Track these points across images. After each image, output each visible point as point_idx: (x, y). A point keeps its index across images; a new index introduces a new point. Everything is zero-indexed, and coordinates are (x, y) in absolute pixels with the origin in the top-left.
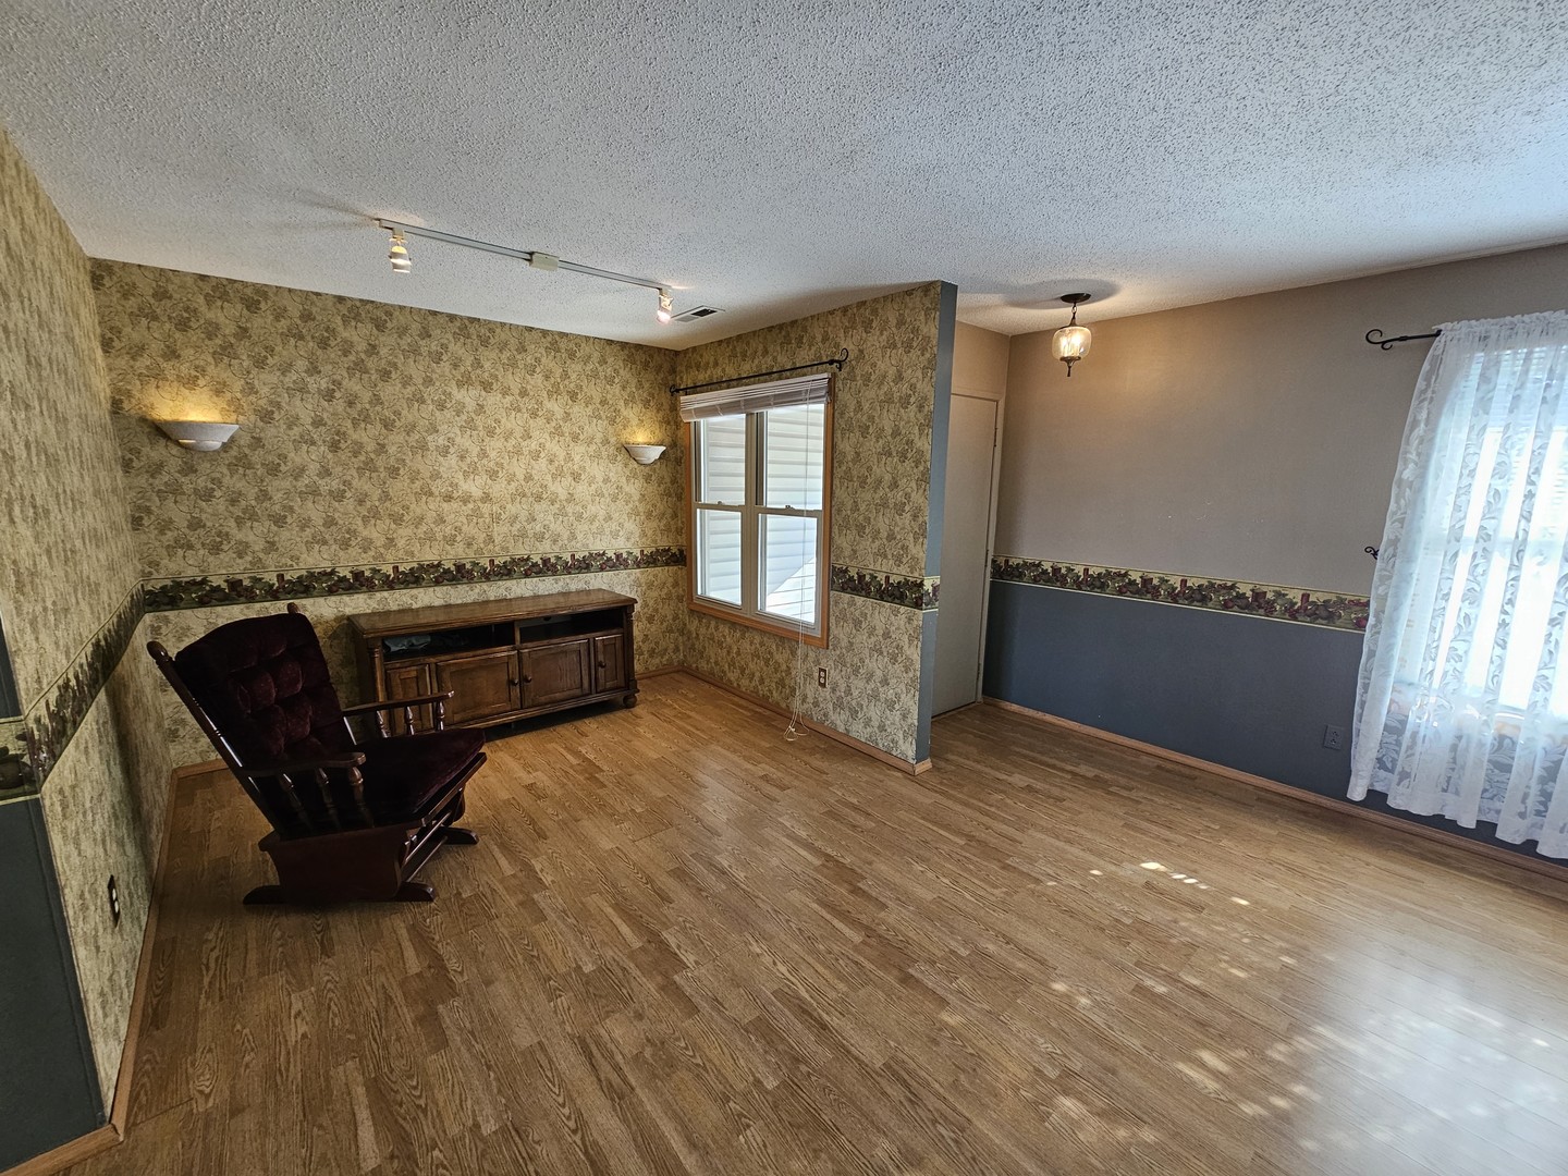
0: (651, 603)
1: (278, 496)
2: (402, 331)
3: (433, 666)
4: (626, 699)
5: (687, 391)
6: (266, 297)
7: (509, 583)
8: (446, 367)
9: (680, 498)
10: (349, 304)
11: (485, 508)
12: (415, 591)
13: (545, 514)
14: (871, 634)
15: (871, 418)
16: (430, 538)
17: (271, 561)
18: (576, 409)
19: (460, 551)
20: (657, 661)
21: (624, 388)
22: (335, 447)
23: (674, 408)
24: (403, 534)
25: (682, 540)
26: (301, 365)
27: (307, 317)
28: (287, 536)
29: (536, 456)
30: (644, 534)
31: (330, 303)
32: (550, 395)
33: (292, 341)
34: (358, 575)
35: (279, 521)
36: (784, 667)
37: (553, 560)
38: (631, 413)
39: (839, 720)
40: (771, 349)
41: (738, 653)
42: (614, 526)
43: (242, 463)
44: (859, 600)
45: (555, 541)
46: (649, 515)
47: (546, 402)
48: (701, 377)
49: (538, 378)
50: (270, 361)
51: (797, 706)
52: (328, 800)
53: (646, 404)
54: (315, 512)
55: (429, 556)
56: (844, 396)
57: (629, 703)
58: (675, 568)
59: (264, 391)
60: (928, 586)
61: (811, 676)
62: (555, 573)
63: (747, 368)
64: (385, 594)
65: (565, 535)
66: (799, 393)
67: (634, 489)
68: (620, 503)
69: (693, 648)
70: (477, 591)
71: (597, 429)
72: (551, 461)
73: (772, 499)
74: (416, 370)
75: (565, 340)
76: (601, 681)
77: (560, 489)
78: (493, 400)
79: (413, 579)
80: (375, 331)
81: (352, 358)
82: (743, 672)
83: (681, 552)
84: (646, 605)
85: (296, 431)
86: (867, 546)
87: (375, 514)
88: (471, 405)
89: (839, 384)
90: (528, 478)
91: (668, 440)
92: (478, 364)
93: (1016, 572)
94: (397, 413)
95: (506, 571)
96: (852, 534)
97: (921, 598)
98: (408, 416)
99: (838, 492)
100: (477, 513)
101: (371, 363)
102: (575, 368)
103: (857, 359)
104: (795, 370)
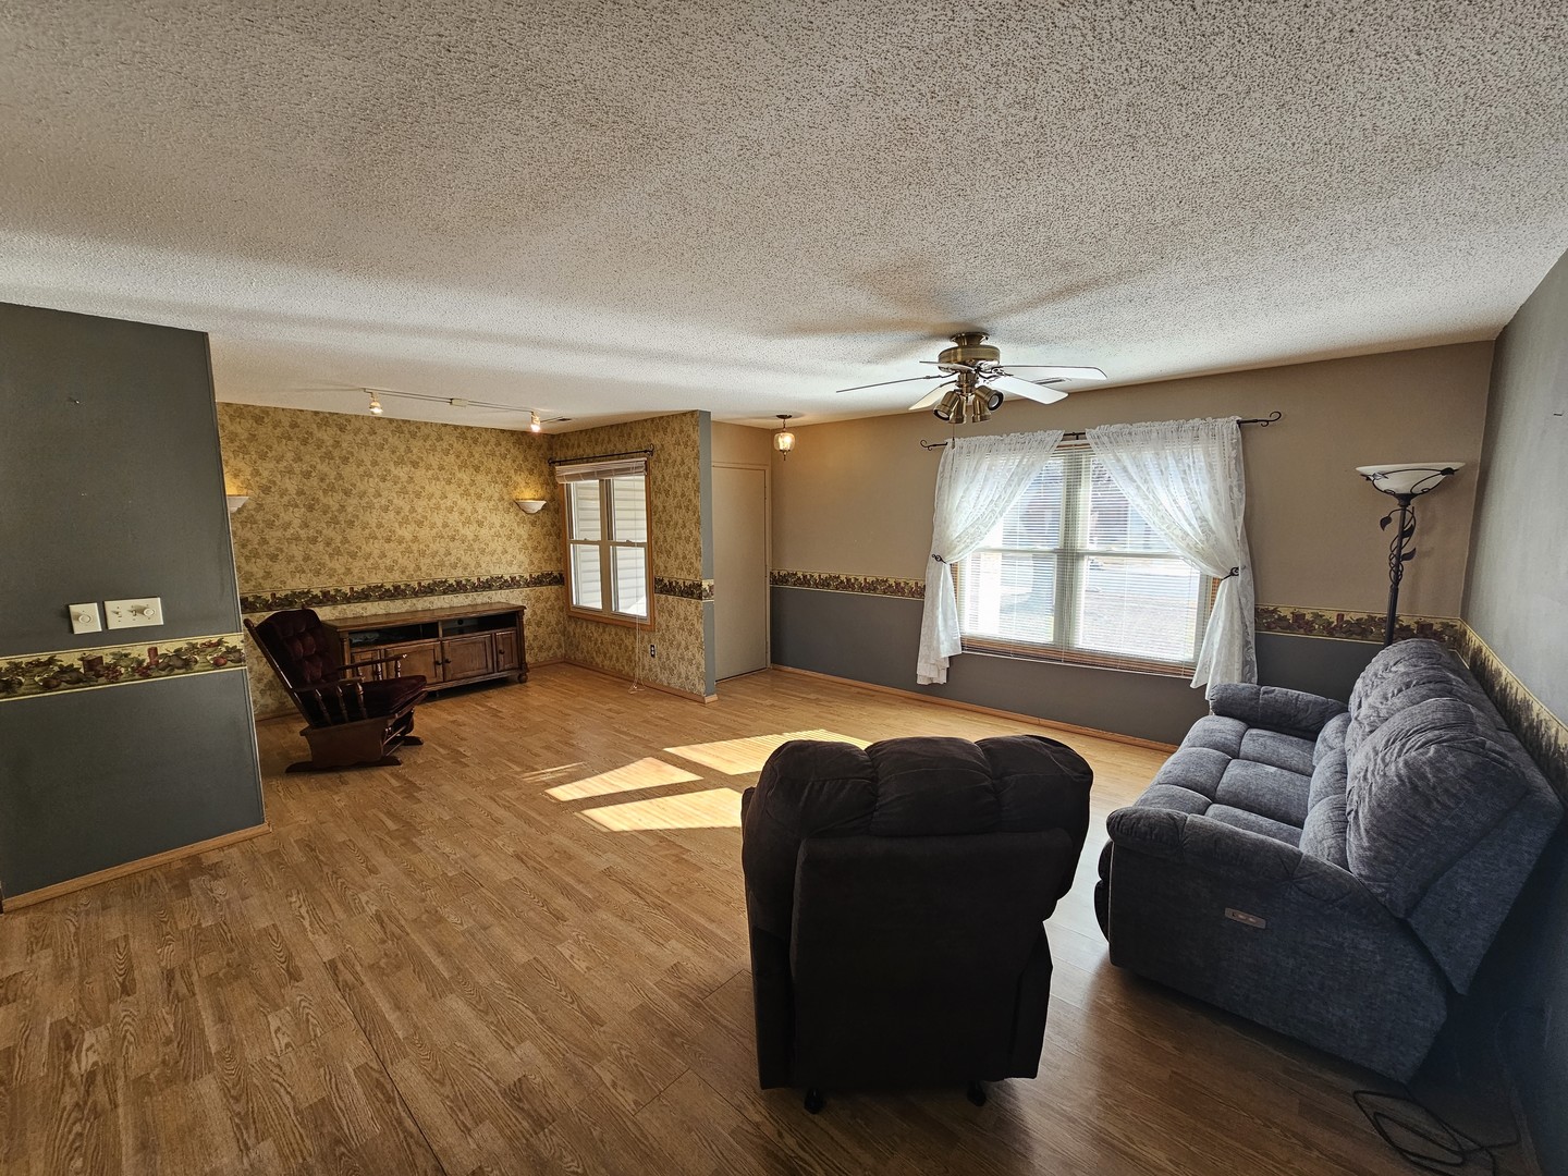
0: (539, 612)
1: (272, 542)
2: (357, 432)
3: (383, 651)
4: (520, 677)
5: (561, 463)
6: (267, 414)
7: (432, 599)
8: (387, 453)
9: (559, 537)
10: (321, 416)
11: (415, 547)
12: (365, 604)
13: (458, 550)
14: (678, 618)
15: (670, 486)
16: (376, 567)
17: (267, 585)
18: (479, 477)
19: (397, 576)
20: (544, 654)
21: (514, 461)
22: (311, 508)
23: (552, 473)
24: (357, 565)
25: (561, 567)
26: (290, 455)
27: (294, 425)
28: (279, 568)
29: (451, 510)
30: (532, 563)
31: (309, 417)
32: (460, 468)
33: (284, 441)
34: (326, 594)
35: (274, 558)
36: (630, 648)
37: (464, 582)
38: (520, 479)
39: (663, 677)
40: (612, 439)
41: (602, 643)
42: (509, 557)
43: (251, 520)
44: (670, 598)
45: (465, 569)
46: (535, 549)
47: (457, 473)
48: (569, 453)
49: (452, 458)
50: (270, 455)
51: (639, 673)
52: (343, 705)
53: (531, 472)
54: (297, 551)
55: (375, 580)
56: (655, 472)
57: (522, 680)
58: (556, 587)
59: (265, 474)
60: (705, 585)
61: (646, 651)
62: (465, 591)
63: (599, 450)
64: (345, 606)
65: (473, 564)
66: (628, 469)
67: (523, 531)
68: (514, 541)
69: (571, 644)
70: (409, 604)
71: (494, 491)
72: (462, 514)
73: (619, 536)
74: (366, 457)
75: (470, 431)
76: (501, 663)
77: (468, 532)
78: (420, 473)
79: (364, 596)
80: (339, 432)
81: (324, 450)
82: (605, 656)
83: (561, 575)
84: (535, 613)
85: (286, 498)
86: (673, 564)
87: (338, 552)
88: (404, 477)
89: (652, 464)
90: (445, 525)
91: (548, 496)
92: (409, 450)
93: (784, 579)
94: (354, 485)
95: (429, 590)
96: (664, 557)
97: (701, 593)
98: (361, 487)
99: (655, 531)
100: (409, 550)
101: (336, 453)
102: (478, 450)
103: (661, 450)
104: (628, 455)
